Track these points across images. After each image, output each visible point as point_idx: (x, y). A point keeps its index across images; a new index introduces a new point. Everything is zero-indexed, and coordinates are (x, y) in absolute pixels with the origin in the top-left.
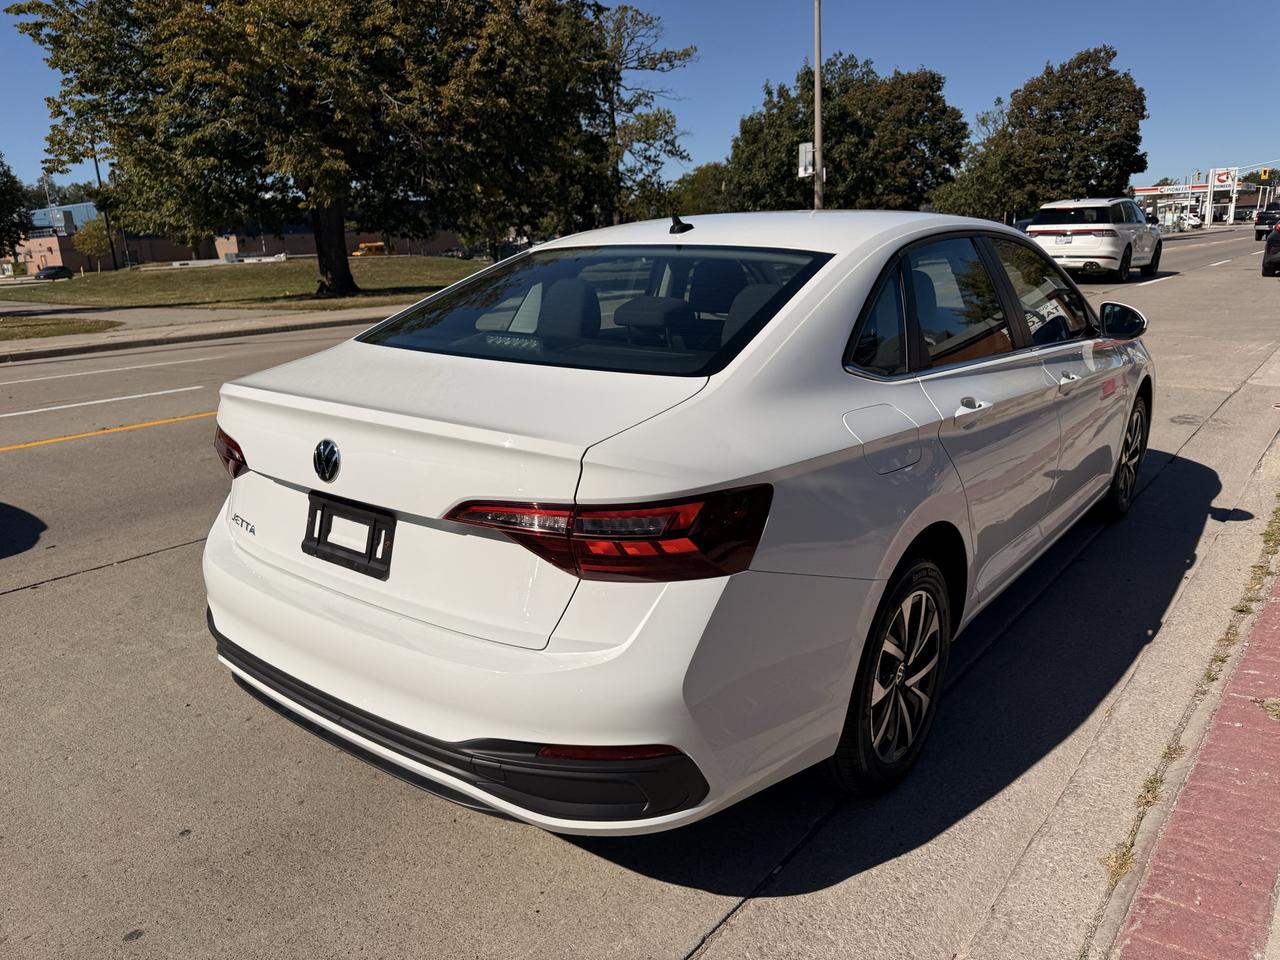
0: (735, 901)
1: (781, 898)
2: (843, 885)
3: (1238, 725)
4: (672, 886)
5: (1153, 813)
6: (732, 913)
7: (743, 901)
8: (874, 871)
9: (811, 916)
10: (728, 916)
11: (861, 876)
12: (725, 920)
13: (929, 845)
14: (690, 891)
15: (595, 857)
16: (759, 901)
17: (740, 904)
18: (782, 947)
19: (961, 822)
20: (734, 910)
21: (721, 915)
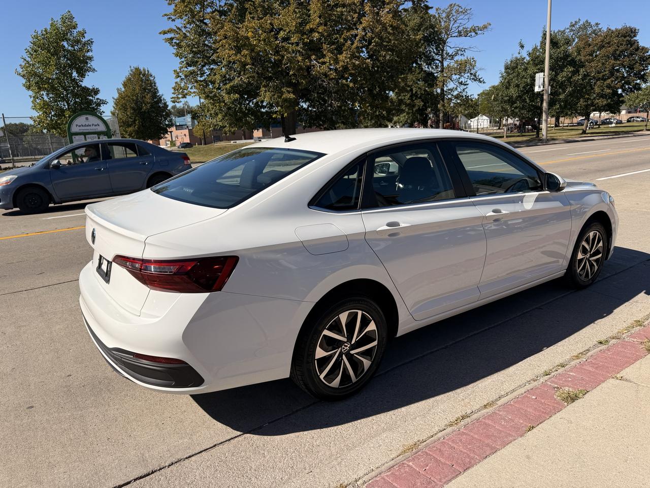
0: (239, 433)
1: (257, 436)
2: (287, 435)
3: (533, 397)
4: (219, 423)
5: (449, 430)
6: (234, 438)
7: (242, 434)
8: (306, 433)
9: (264, 445)
10: (232, 438)
11: (297, 434)
12: (229, 440)
13: (340, 426)
14: (224, 426)
15: (200, 408)
16: (248, 435)
17: (240, 435)
18: (243, 454)
19: (362, 420)
20: (236, 437)
21: (229, 437)
